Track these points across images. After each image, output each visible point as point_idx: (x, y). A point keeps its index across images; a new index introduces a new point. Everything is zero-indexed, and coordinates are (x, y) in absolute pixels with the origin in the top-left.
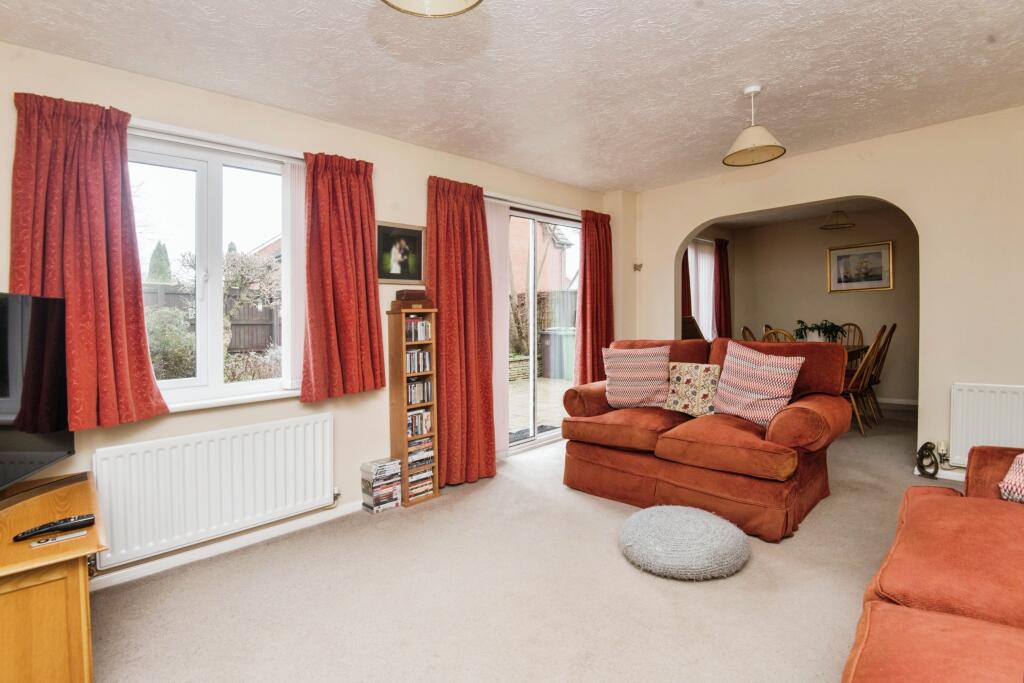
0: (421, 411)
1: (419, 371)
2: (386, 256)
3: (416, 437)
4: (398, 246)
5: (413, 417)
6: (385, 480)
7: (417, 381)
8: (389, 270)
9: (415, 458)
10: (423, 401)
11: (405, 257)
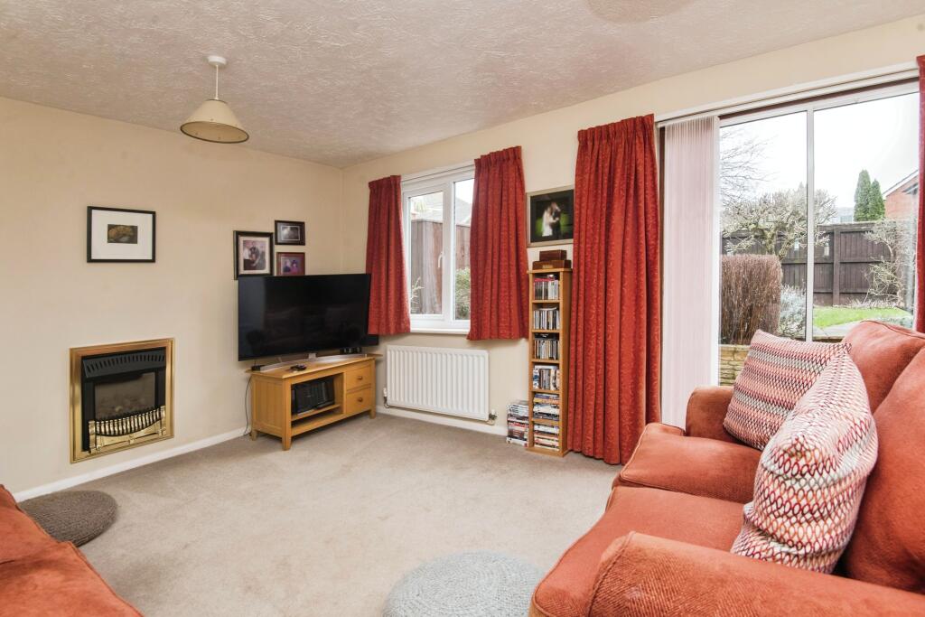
0: (551, 367)
1: (548, 328)
2: (538, 222)
3: (543, 390)
4: (549, 210)
5: (541, 371)
6: (518, 419)
7: (548, 337)
8: (542, 234)
9: (542, 409)
10: (552, 358)
11: (557, 219)
